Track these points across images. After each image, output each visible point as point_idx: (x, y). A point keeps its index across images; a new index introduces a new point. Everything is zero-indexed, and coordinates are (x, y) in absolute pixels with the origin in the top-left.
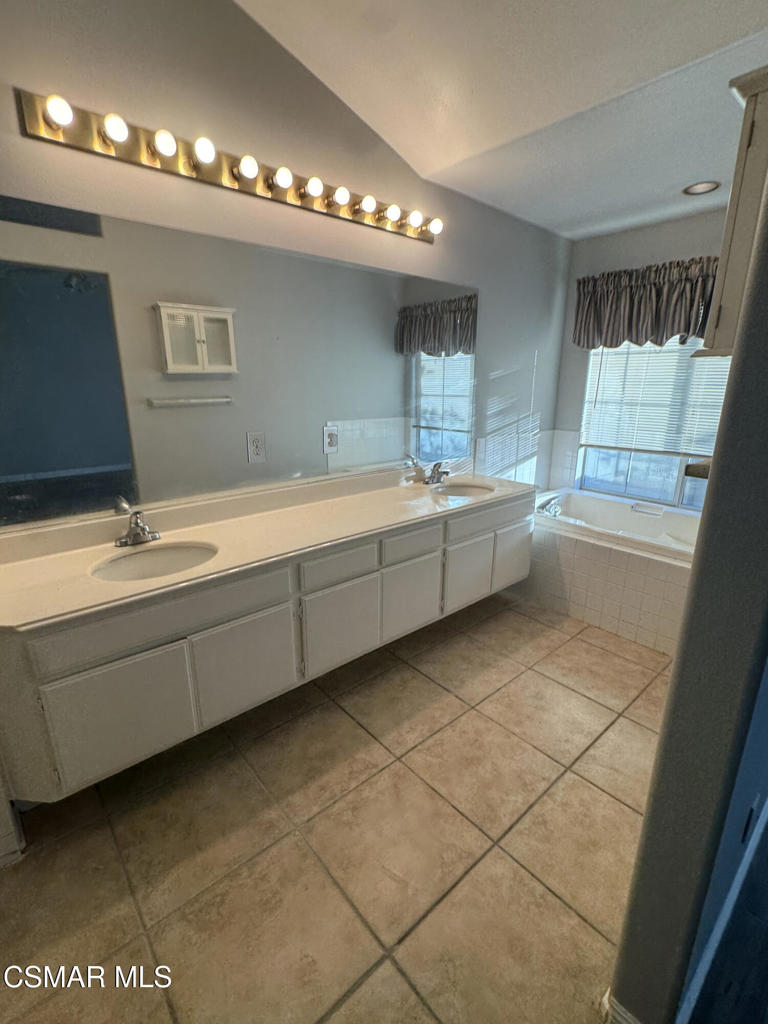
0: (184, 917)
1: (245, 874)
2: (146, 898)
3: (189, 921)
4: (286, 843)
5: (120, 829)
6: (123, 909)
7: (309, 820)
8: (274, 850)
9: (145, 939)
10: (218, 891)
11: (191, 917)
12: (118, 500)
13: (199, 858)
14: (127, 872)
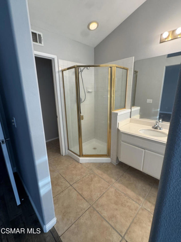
0: (116, 190)
1: (126, 198)
2: (116, 183)
3: (115, 191)
4: (137, 205)
5: (125, 174)
6: (114, 181)
7: (145, 209)
8: (134, 202)
9: (111, 186)
10: (121, 194)
11: (116, 191)
12: (161, 119)
13: (126, 188)
14: (119, 178)
